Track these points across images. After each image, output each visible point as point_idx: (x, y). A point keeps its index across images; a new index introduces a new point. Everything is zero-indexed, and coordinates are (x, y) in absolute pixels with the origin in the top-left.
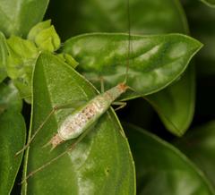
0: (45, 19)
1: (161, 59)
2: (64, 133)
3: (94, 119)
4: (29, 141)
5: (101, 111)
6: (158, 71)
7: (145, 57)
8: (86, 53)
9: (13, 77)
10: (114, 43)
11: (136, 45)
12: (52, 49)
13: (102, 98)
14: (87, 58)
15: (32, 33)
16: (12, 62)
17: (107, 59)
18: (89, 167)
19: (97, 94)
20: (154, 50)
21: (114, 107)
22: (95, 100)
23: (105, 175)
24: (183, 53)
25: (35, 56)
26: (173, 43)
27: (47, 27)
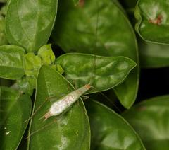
0: (48, 43)
1: (113, 70)
6: (112, 77)
7: (104, 69)
9: (28, 75)
10: (86, 59)
11: (99, 62)
12: (49, 62)
15: (40, 52)
16: (28, 67)
17: (82, 68)
19: (73, 90)
23: (76, 134)
27: (48, 49)
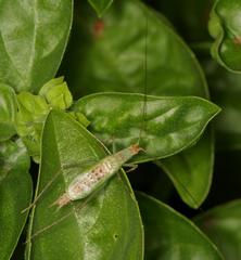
0: (57, 76)
1: (177, 123)
3: (104, 179)
5: (112, 172)
6: (173, 135)
7: (160, 120)
8: (99, 113)
9: (21, 134)
10: (128, 104)
11: (152, 107)
12: (63, 107)
14: (99, 118)
15: (43, 90)
16: (21, 118)
17: (120, 119)
18: (96, 232)
19: (108, 154)
20: (170, 113)
21: (126, 169)
23: (113, 240)
24: (200, 117)
25: (45, 113)
26: (191, 106)
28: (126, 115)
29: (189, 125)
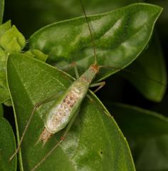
1: (125, 32)
2: (52, 126)
4: (19, 143)
6: (125, 45)
7: (110, 34)
8: (51, 44)
10: (77, 28)
11: (97, 25)
12: (19, 48)
13: (79, 84)
14: (54, 49)
17: (73, 44)
18: (82, 154)
20: (117, 25)
22: (72, 87)
23: (99, 157)
24: (145, 20)
25: (4, 59)
28: (77, 39)
29: (137, 30)
